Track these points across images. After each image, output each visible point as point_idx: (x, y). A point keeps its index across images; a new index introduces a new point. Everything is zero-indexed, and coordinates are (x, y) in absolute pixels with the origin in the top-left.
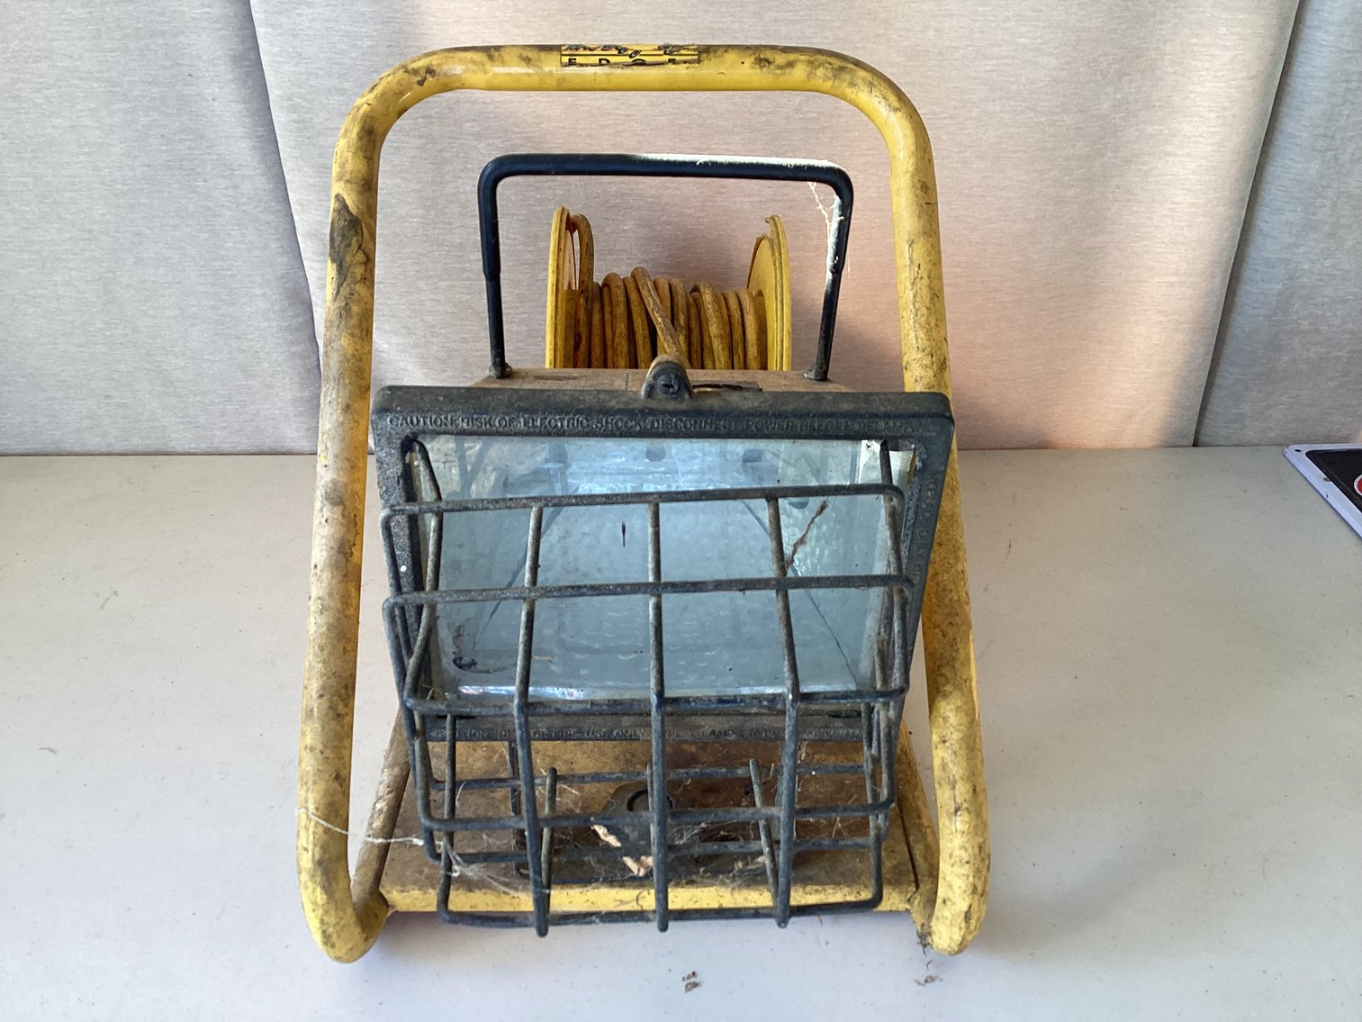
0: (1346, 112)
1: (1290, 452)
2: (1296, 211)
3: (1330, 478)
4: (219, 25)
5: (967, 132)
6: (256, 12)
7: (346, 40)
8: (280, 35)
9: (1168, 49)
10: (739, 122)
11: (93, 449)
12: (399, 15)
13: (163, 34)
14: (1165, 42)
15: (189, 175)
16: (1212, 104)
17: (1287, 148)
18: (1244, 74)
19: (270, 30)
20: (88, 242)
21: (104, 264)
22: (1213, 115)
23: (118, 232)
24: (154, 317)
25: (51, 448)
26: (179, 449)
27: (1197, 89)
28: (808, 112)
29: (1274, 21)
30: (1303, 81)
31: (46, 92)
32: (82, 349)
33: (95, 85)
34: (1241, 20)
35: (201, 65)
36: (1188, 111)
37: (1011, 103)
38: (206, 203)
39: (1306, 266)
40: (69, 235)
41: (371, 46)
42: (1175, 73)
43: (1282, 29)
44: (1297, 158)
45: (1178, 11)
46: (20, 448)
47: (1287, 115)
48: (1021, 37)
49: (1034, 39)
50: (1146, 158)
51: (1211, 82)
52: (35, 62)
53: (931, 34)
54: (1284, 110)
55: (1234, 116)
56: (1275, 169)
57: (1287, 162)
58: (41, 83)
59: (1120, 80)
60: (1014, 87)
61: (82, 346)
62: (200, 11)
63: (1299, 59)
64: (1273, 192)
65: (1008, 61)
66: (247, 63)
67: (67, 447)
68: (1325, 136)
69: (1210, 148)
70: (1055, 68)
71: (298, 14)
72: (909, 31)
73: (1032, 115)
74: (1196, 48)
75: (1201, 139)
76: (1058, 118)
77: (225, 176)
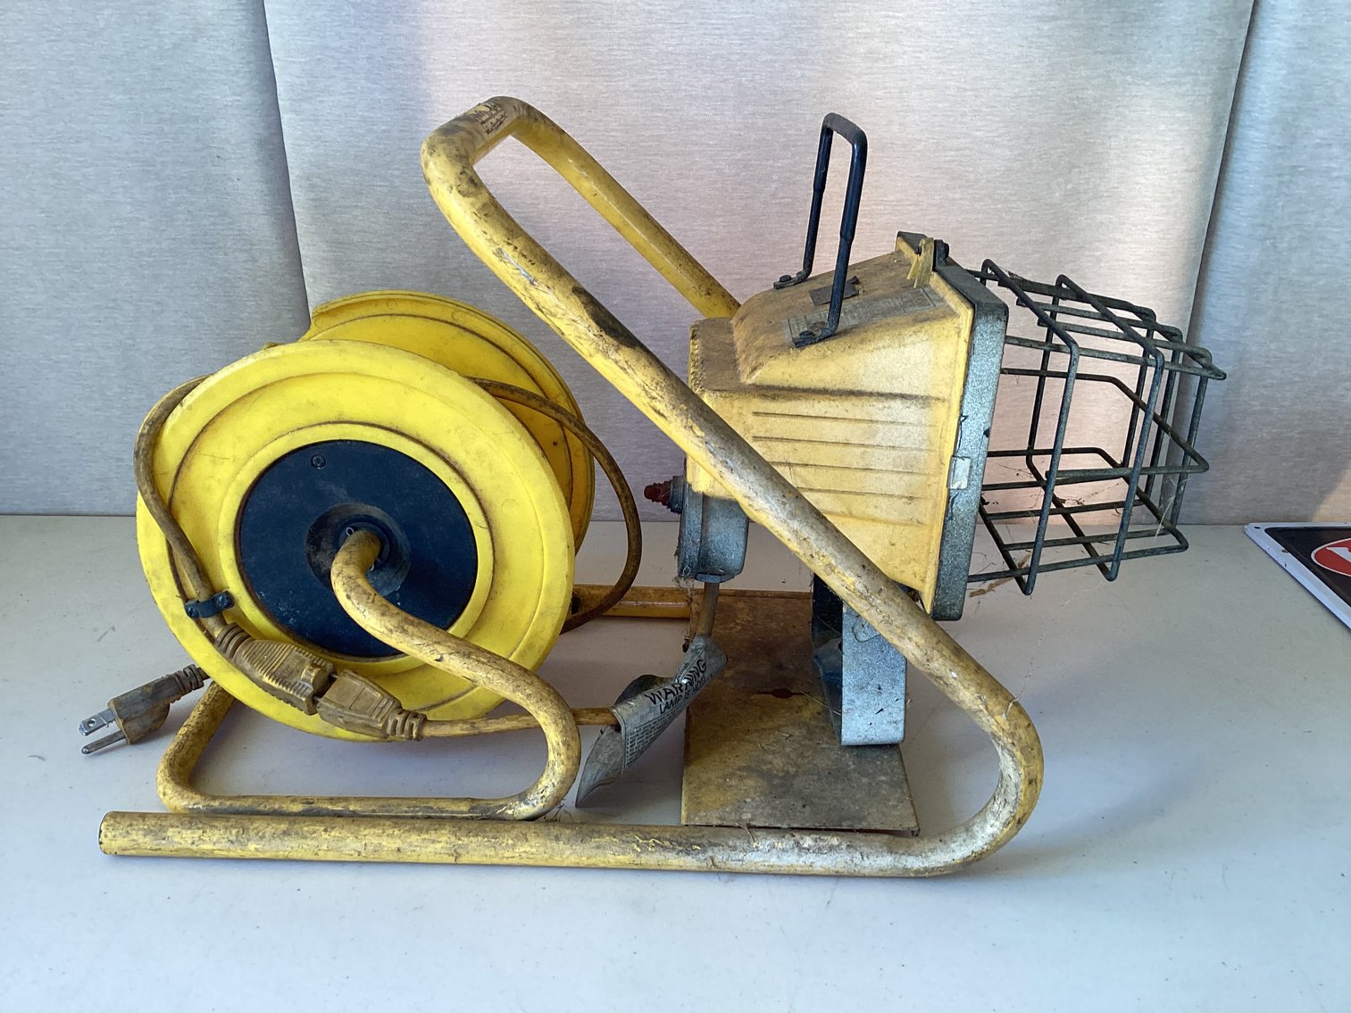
0: (1280, 204)
1: (1250, 528)
2: (1241, 296)
3: (1288, 550)
4: (248, 112)
5: (929, 217)
6: (282, 100)
7: (363, 124)
8: (302, 120)
9: (1113, 143)
10: (721, 206)
11: (100, 510)
12: (412, 103)
13: (196, 119)
14: (1110, 137)
15: (211, 248)
16: (1156, 195)
17: (1229, 237)
18: (1184, 168)
19: (294, 116)
20: (112, 311)
21: (125, 332)
22: (1157, 205)
23: (141, 301)
24: (169, 383)
25: (61, 509)
27: (1142, 180)
29: (1209, 120)
30: (1240, 176)
31: (84, 170)
32: (98, 413)
33: (130, 165)
34: (1179, 118)
35: (228, 147)
36: (1134, 201)
37: (971, 191)
38: (226, 275)
39: (1254, 349)
40: (95, 303)
41: (384, 131)
42: (1120, 166)
43: (1217, 127)
44: (1238, 246)
45: (1120, 109)
46: (31, 509)
47: (1227, 208)
48: (978, 130)
49: (988, 131)
50: (1097, 244)
51: (1155, 174)
52: (77, 142)
53: (895, 128)
54: (1224, 202)
55: (1177, 205)
56: (1219, 257)
57: (1230, 250)
58: (80, 162)
59: (1070, 172)
60: (972, 177)
61: (97, 410)
62: (231, 99)
63: (1235, 156)
64: (1219, 278)
65: (967, 152)
66: (271, 147)
67: (77, 508)
68: (1263, 225)
69: (1155, 236)
70: (1009, 159)
71: (320, 101)
72: (876, 125)
73: (990, 201)
74: (1138, 143)
75: (1147, 227)
76: (1014, 205)
77: (245, 251)
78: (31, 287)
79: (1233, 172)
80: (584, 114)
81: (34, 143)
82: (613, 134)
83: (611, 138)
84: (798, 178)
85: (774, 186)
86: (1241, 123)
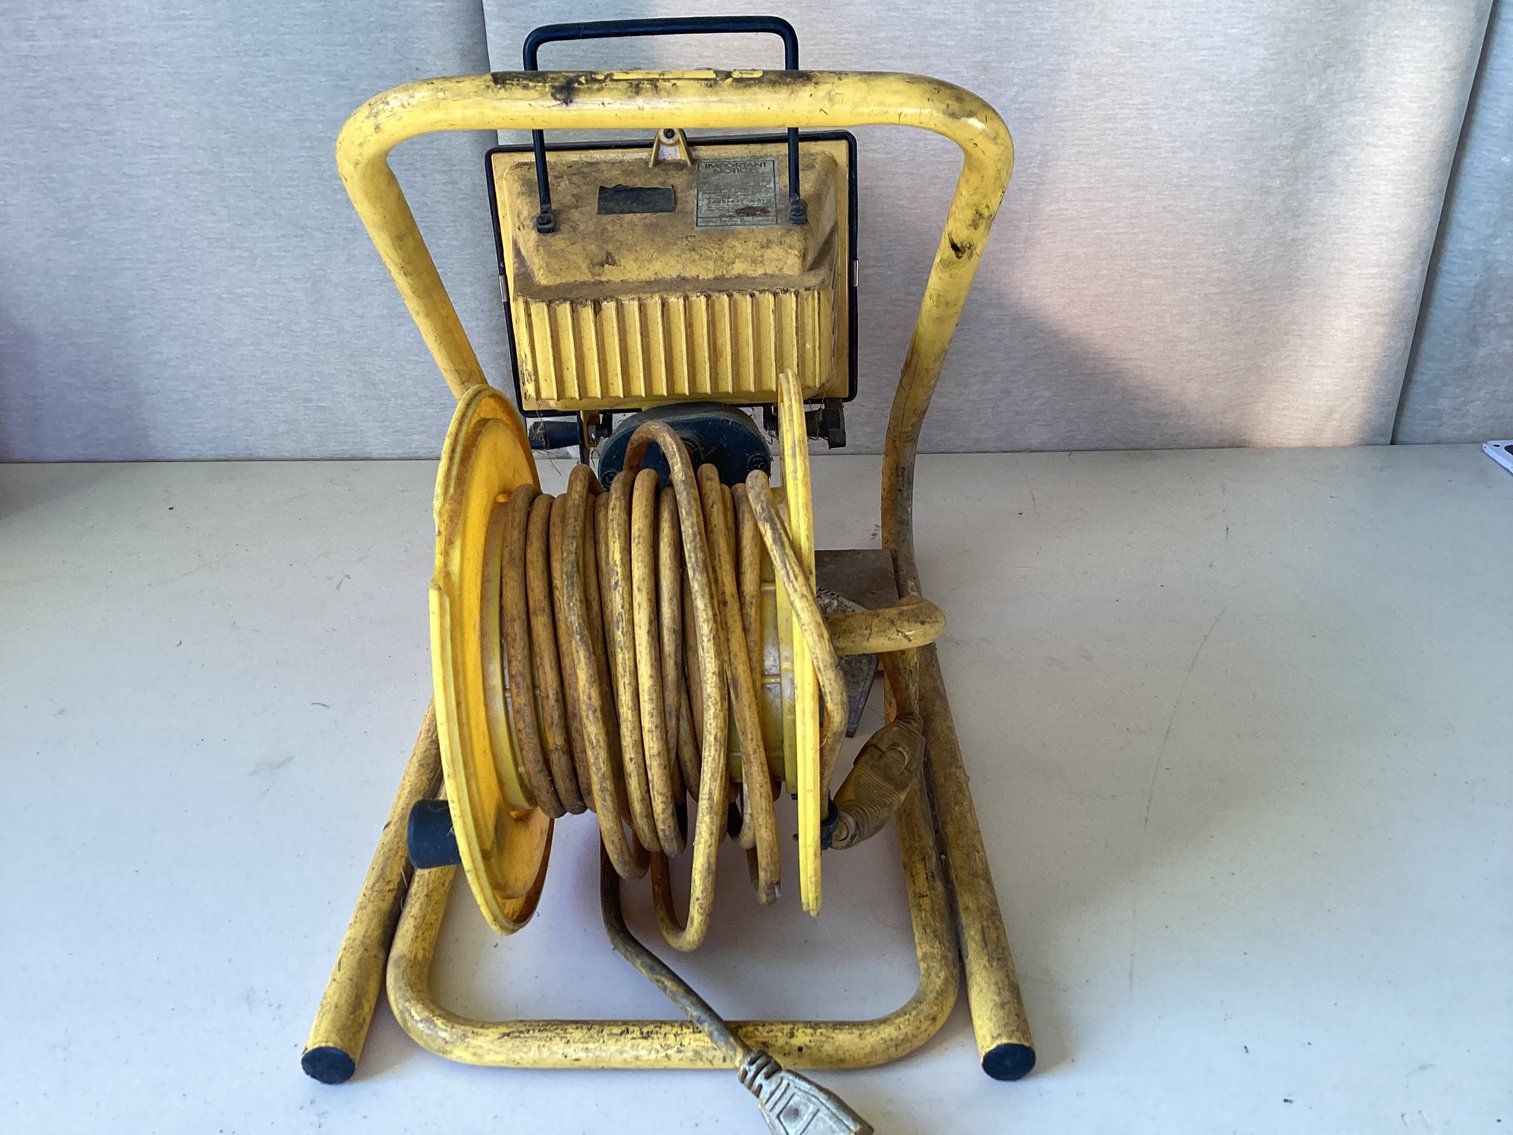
1: (1488, 449)
2: (1493, 202)
4: (451, 19)
5: (1178, 121)
8: (513, 27)
9: (1371, 40)
11: (287, 455)
13: (394, 28)
14: (1368, 34)
15: (408, 170)
16: (1413, 95)
17: (1484, 139)
18: (1443, 65)
20: (301, 239)
21: (316, 262)
22: (1414, 105)
23: (333, 229)
24: (362, 317)
25: (244, 454)
26: (375, 455)
27: (1398, 79)
28: (1023, 102)
29: (1472, 14)
30: (1501, 73)
31: (273, 86)
32: (284, 350)
33: (323, 79)
34: (1441, 13)
35: (429, 59)
36: (1389, 102)
37: (1222, 93)
38: (424, 199)
39: (1503, 258)
40: (283, 232)
42: (1377, 64)
43: (1478, 22)
44: (1494, 149)
46: (212, 454)
47: (1484, 107)
48: (1233, 28)
49: (1245, 29)
50: (1347, 148)
51: (1412, 73)
52: (264, 55)
53: (1145, 25)
54: (1481, 102)
55: (1434, 106)
56: (1474, 161)
57: (1484, 153)
58: (268, 77)
59: (1325, 71)
60: (1224, 78)
61: (284, 347)
63: (1495, 52)
64: (1469, 185)
65: (1220, 51)
67: (262, 453)
69: (1411, 139)
70: (1264, 59)
71: (533, 7)
72: (1124, 22)
73: (1241, 104)
74: (1397, 40)
75: (1402, 130)
76: (1266, 107)
77: (444, 172)
78: (214, 214)
79: (1493, 69)
80: (814, 15)
81: (219, 57)
82: (846, 36)
83: (843, 41)
84: (1040, 81)
85: (1016, 89)
86: (1503, 16)
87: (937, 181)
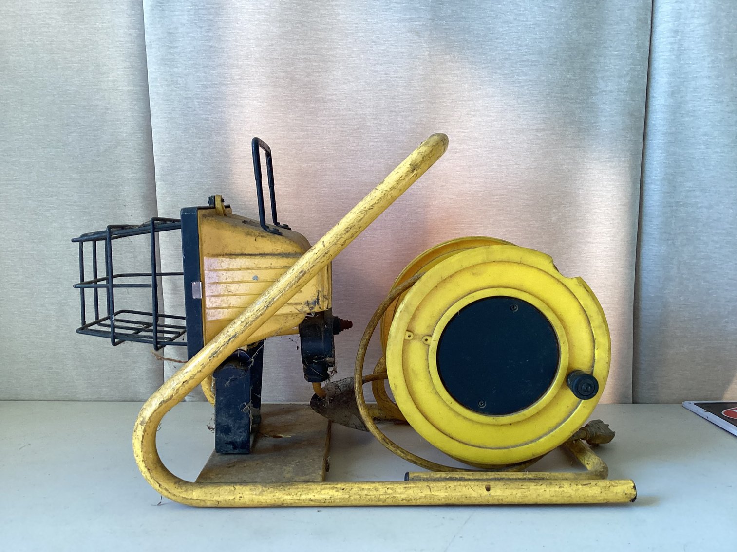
0: (673, 221)
1: (686, 403)
2: (660, 271)
3: (708, 411)
4: (139, 182)
6: (157, 175)
7: (197, 186)
8: (167, 184)
9: (581, 192)
10: (379, 224)
12: (223, 174)
13: (113, 185)
14: (579, 189)
16: (607, 218)
19: (163, 182)
20: (57, 284)
21: (63, 296)
22: (608, 223)
23: (73, 279)
26: (82, 399)
27: (598, 211)
28: (412, 220)
31: (52, 211)
32: (42, 341)
33: (76, 208)
34: (613, 178)
35: (128, 200)
36: (595, 221)
37: (508, 216)
38: (119, 265)
39: (671, 300)
40: (48, 281)
41: (208, 188)
42: (586, 204)
43: (634, 183)
44: (654, 245)
45: (583, 175)
48: (510, 186)
49: (515, 186)
50: (578, 244)
51: (604, 207)
52: (50, 197)
53: (467, 185)
54: (643, 223)
56: (646, 250)
57: (650, 247)
58: (50, 207)
59: (559, 207)
60: (509, 209)
61: (42, 339)
62: (131, 176)
63: (645, 199)
64: (646, 263)
65: (505, 197)
66: (149, 199)
67: (23, 397)
68: (665, 233)
69: (609, 239)
70: (527, 200)
71: (176, 175)
72: (457, 184)
73: (519, 221)
74: (594, 192)
75: (605, 235)
76: (532, 223)
77: (131, 252)
78: (16, 272)
79: (646, 207)
80: (309, 180)
81: (28, 198)
82: (324, 189)
83: (323, 191)
84: (419, 210)
85: (407, 214)
86: (646, 182)
87: (373, 257)
